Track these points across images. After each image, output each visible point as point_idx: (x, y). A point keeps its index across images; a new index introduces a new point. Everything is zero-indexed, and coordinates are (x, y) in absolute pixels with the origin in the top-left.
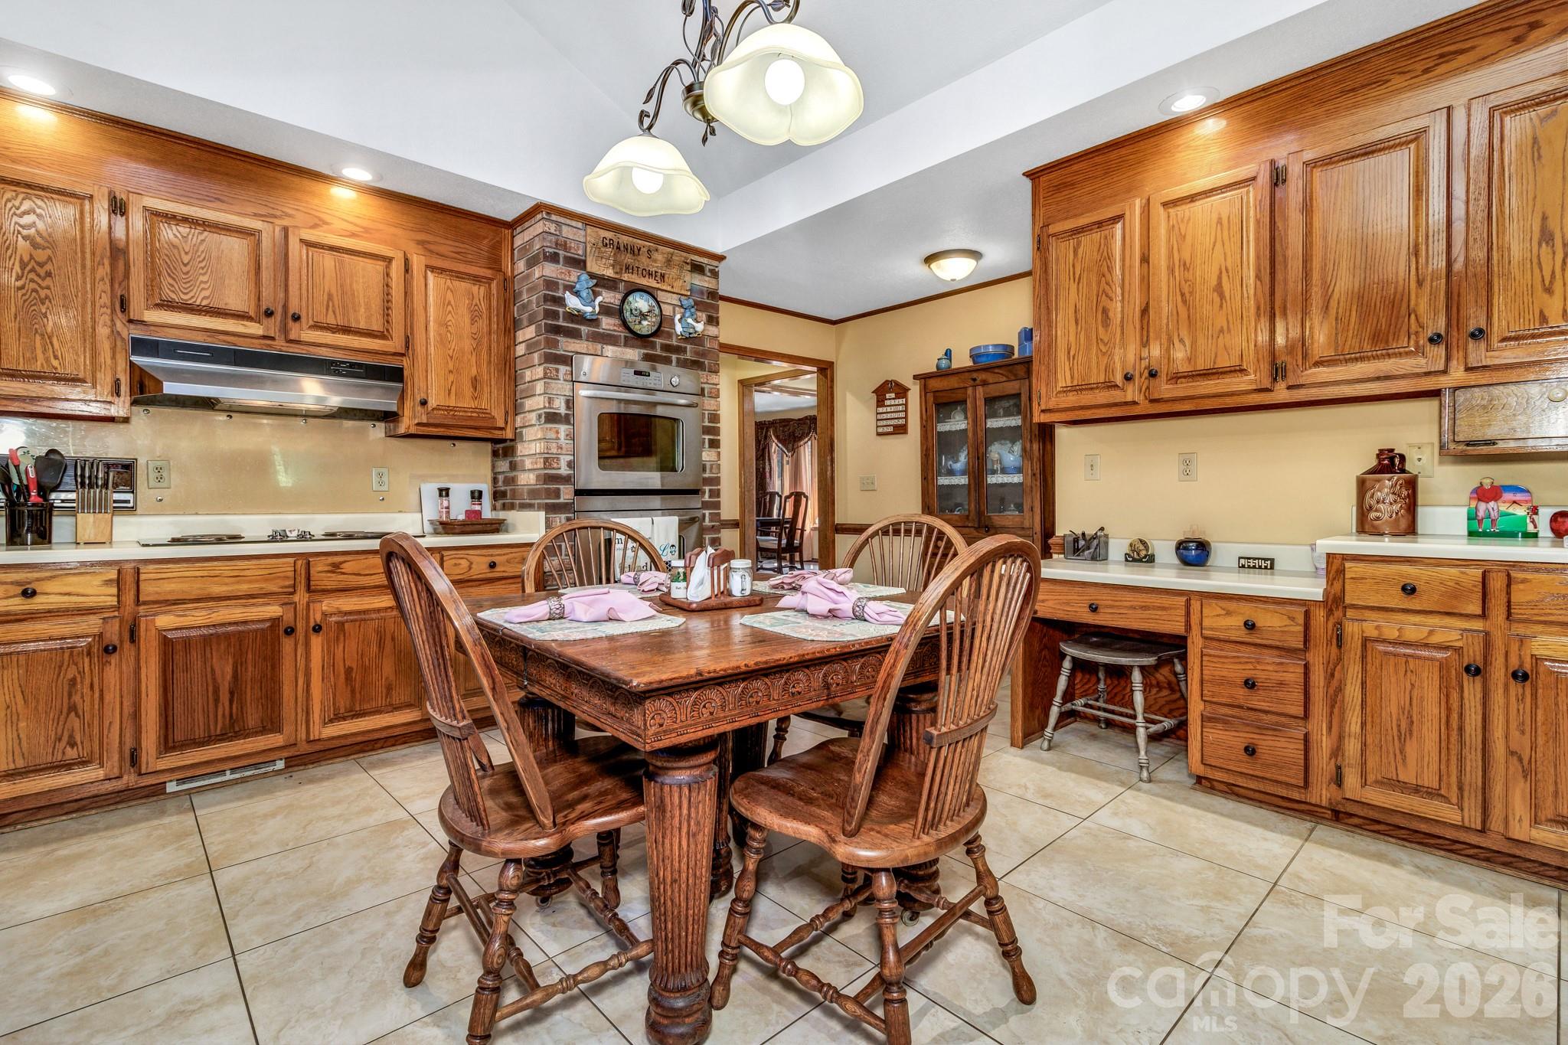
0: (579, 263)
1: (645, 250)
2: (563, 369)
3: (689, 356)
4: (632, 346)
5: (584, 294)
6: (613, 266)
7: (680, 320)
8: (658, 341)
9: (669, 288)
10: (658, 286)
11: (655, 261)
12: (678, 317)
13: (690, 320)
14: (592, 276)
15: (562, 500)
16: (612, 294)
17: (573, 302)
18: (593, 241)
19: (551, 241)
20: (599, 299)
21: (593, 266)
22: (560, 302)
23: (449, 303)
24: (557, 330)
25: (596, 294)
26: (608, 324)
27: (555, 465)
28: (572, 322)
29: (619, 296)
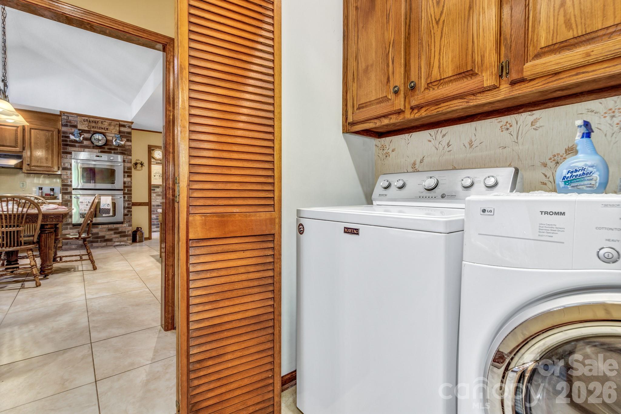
0: (75, 127)
1: (101, 122)
2: (69, 155)
3: (118, 151)
4: (96, 149)
5: (76, 135)
6: (88, 127)
7: (115, 141)
8: (106, 147)
9: (110, 132)
10: (105, 132)
11: (104, 125)
12: (114, 140)
13: (118, 141)
14: (79, 130)
15: (68, 191)
16: (88, 134)
17: (72, 137)
18: (80, 120)
19: (65, 121)
20: (83, 136)
21: (80, 127)
22: (68, 137)
23: (38, 138)
24: (67, 145)
25: (81, 135)
26: (86, 143)
27: (66, 182)
28: (73, 142)
29: (90, 135)
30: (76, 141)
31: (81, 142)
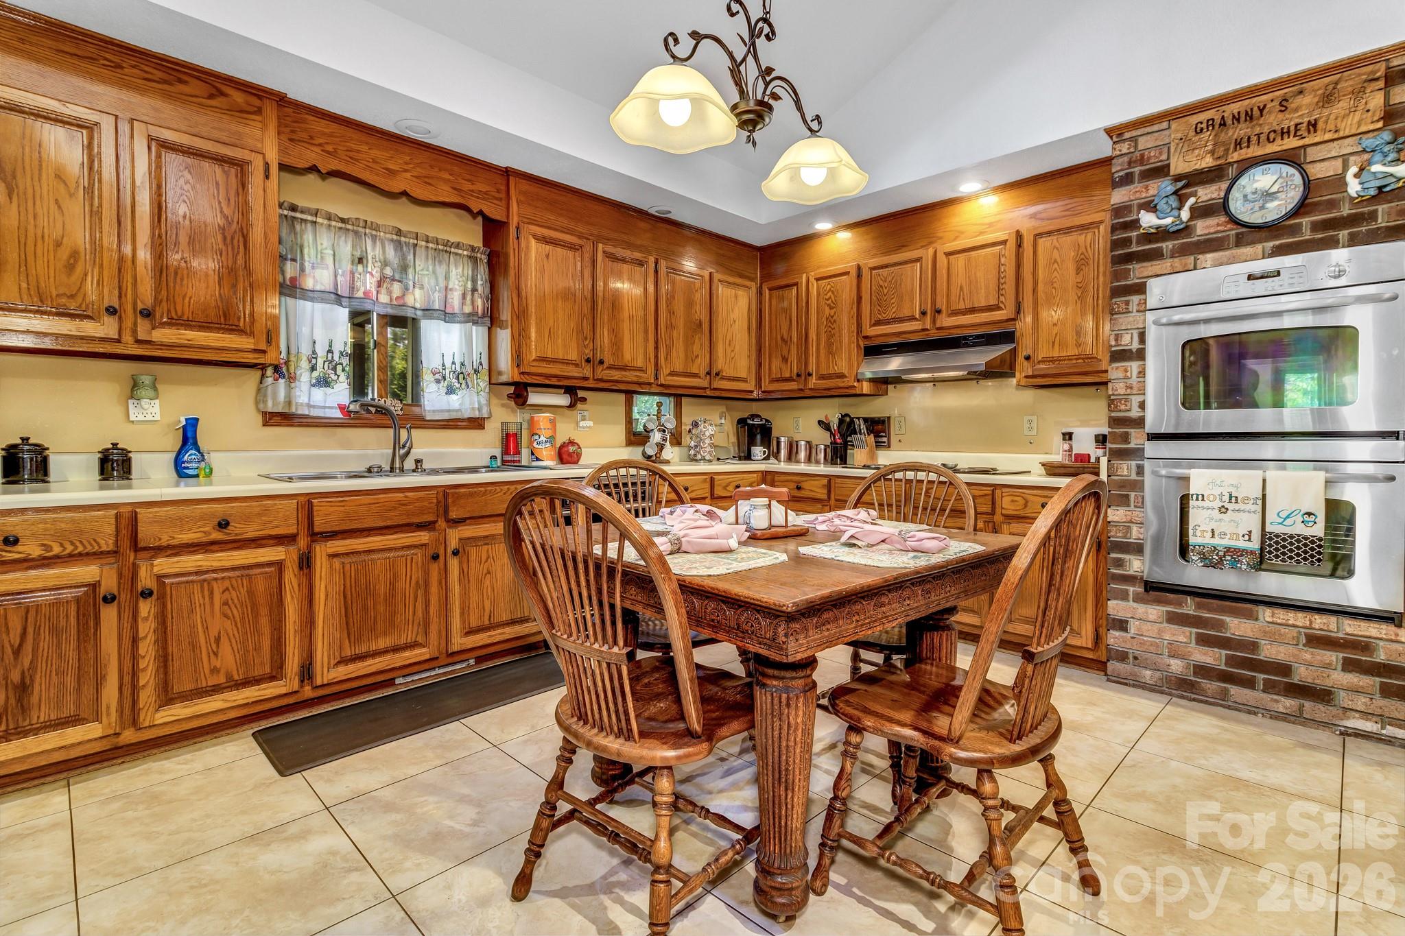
0: (1161, 171)
1: (1276, 103)
2: (1135, 299)
3: (1382, 222)
4: (1253, 243)
5: (1162, 205)
6: (1212, 152)
7: (1357, 176)
8: (1306, 221)
9: (1328, 136)
10: (1301, 143)
11: (1296, 110)
12: (1354, 170)
13: (1376, 168)
14: (1178, 178)
15: (1132, 445)
16: (1214, 187)
17: (1148, 220)
18: (1179, 135)
19: (1122, 164)
20: (1192, 200)
21: (1179, 165)
22: (1135, 224)
23: (1055, 261)
24: (1129, 258)
25: (1182, 200)
26: (1203, 228)
27: (1123, 407)
28: (1150, 242)
29: (1224, 185)
30: (1162, 234)
31: (1186, 230)
